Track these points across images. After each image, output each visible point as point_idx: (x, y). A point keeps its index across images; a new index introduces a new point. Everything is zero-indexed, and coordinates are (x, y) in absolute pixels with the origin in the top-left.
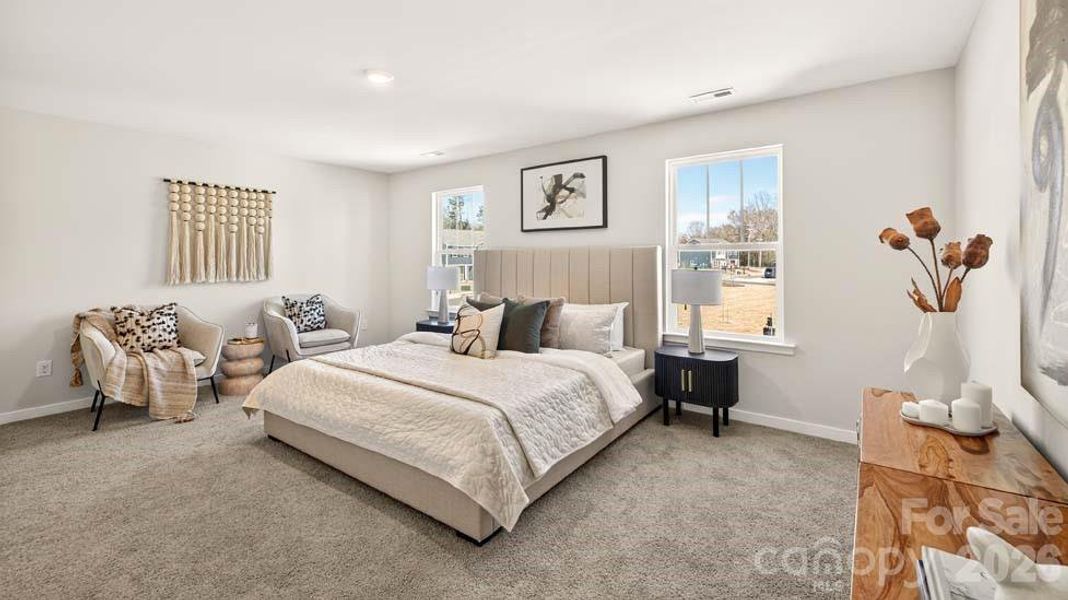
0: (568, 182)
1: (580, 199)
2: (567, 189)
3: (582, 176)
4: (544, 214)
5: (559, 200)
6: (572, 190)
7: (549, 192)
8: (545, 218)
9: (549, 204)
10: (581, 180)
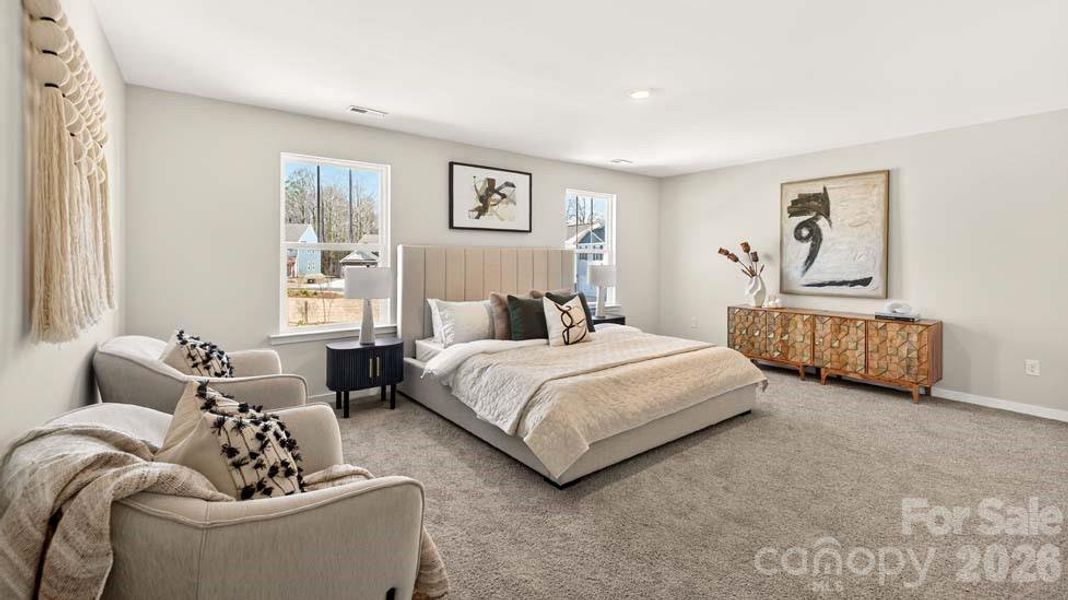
0: (500, 188)
1: (511, 205)
2: (500, 194)
3: (513, 186)
4: (476, 213)
5: (492, 203)
6: (504, 196)
7: (482, 193)
8: (478, 218)
9: (481, 205)
10: (512, 189)
